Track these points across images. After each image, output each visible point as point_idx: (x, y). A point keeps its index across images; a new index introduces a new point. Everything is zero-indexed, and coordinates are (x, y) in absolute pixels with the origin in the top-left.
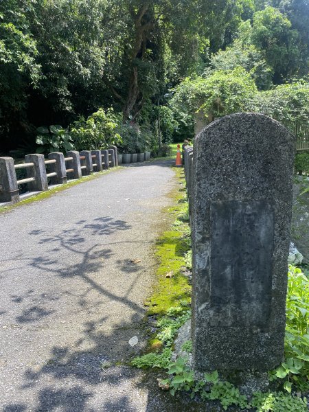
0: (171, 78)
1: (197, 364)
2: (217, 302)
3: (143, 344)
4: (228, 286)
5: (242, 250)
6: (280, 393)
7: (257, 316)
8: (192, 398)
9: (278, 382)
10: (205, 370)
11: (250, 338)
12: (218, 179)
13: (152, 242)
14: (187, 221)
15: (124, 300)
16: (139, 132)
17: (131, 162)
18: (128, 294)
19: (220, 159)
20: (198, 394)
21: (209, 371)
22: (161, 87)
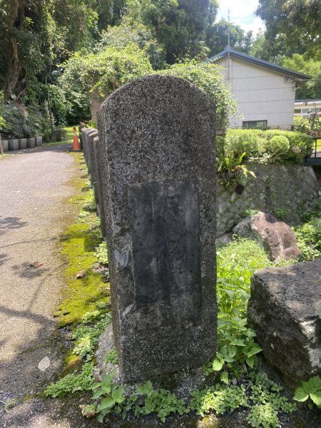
0: (58, 54)
1: (126, 377)
2: (143, 302)
3: (56, 364)
4: (155, 281)
5: (168, 238)
6: (218, 385)
7: (189, 310)
8: (124, 418)
9: (214, 375)
10: (135, 382)
11: (183, 336)
12: (133, 157)
13: (55, 238)
14: (95, 210)
15: (26, 314)
16: (26, 114)
17: (20, 148)
18: (31, 306)
19: (133, 132)
20: (131, 412)
21: (140, 381)
22: (47, 63)
